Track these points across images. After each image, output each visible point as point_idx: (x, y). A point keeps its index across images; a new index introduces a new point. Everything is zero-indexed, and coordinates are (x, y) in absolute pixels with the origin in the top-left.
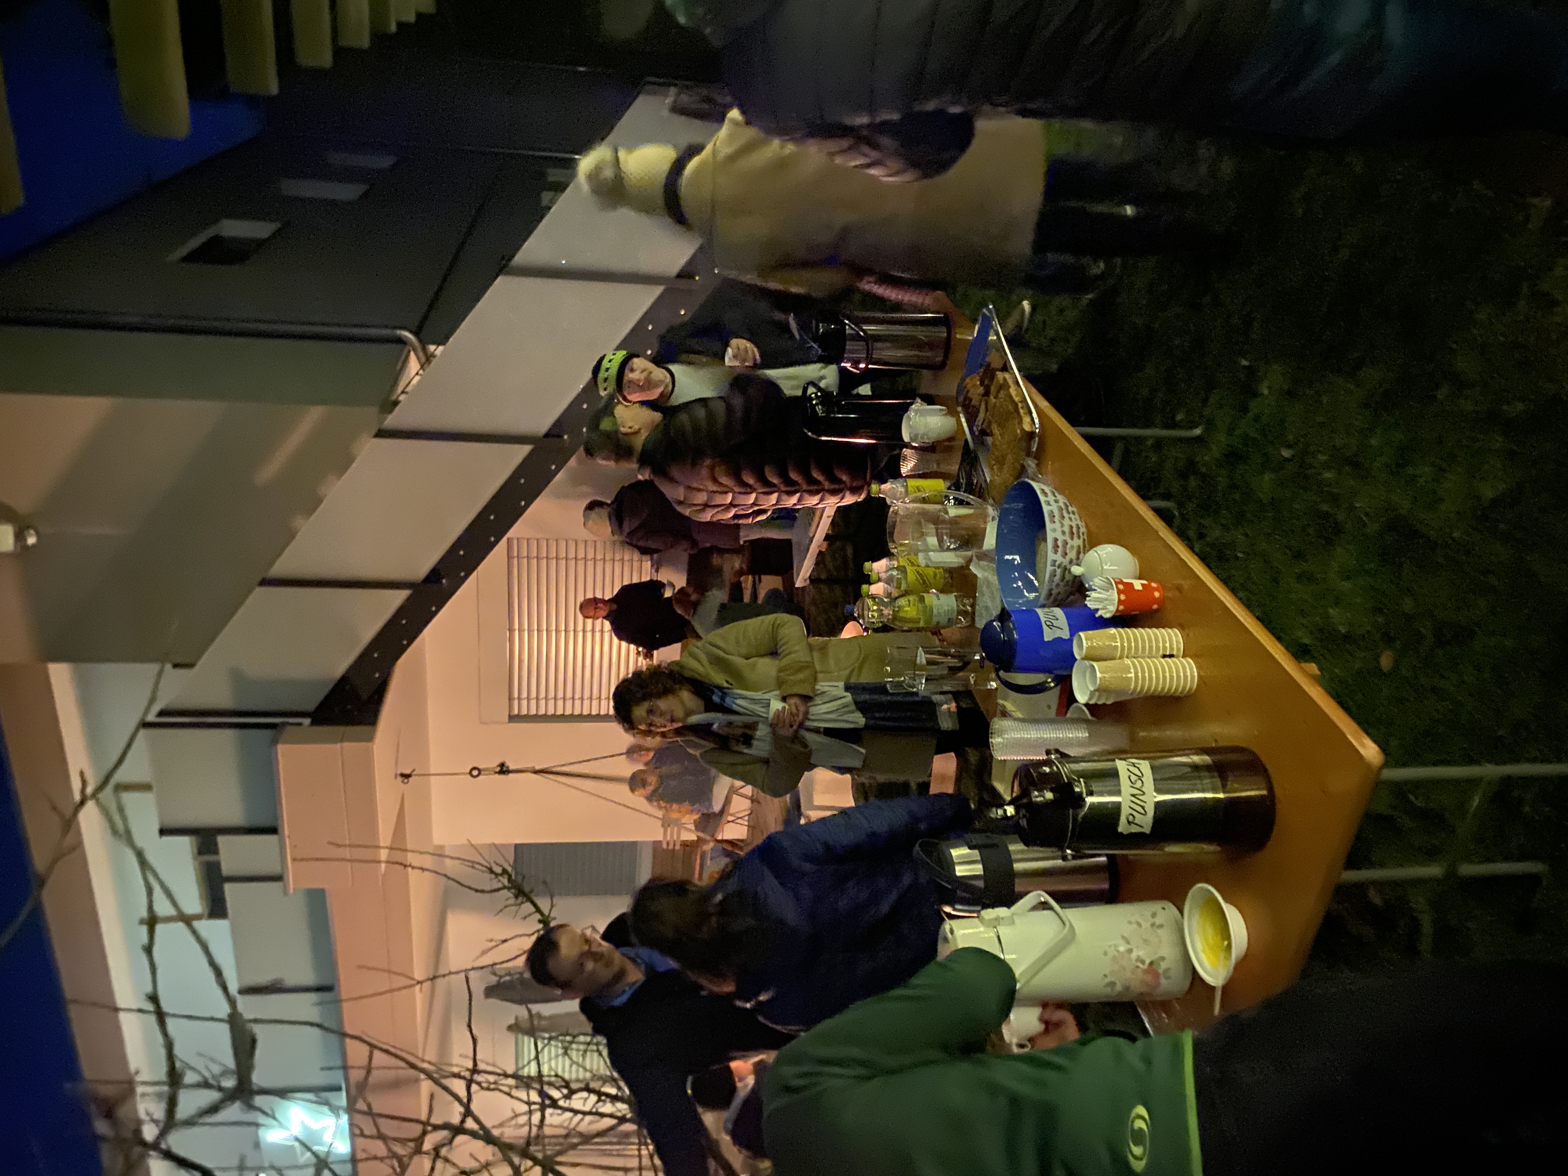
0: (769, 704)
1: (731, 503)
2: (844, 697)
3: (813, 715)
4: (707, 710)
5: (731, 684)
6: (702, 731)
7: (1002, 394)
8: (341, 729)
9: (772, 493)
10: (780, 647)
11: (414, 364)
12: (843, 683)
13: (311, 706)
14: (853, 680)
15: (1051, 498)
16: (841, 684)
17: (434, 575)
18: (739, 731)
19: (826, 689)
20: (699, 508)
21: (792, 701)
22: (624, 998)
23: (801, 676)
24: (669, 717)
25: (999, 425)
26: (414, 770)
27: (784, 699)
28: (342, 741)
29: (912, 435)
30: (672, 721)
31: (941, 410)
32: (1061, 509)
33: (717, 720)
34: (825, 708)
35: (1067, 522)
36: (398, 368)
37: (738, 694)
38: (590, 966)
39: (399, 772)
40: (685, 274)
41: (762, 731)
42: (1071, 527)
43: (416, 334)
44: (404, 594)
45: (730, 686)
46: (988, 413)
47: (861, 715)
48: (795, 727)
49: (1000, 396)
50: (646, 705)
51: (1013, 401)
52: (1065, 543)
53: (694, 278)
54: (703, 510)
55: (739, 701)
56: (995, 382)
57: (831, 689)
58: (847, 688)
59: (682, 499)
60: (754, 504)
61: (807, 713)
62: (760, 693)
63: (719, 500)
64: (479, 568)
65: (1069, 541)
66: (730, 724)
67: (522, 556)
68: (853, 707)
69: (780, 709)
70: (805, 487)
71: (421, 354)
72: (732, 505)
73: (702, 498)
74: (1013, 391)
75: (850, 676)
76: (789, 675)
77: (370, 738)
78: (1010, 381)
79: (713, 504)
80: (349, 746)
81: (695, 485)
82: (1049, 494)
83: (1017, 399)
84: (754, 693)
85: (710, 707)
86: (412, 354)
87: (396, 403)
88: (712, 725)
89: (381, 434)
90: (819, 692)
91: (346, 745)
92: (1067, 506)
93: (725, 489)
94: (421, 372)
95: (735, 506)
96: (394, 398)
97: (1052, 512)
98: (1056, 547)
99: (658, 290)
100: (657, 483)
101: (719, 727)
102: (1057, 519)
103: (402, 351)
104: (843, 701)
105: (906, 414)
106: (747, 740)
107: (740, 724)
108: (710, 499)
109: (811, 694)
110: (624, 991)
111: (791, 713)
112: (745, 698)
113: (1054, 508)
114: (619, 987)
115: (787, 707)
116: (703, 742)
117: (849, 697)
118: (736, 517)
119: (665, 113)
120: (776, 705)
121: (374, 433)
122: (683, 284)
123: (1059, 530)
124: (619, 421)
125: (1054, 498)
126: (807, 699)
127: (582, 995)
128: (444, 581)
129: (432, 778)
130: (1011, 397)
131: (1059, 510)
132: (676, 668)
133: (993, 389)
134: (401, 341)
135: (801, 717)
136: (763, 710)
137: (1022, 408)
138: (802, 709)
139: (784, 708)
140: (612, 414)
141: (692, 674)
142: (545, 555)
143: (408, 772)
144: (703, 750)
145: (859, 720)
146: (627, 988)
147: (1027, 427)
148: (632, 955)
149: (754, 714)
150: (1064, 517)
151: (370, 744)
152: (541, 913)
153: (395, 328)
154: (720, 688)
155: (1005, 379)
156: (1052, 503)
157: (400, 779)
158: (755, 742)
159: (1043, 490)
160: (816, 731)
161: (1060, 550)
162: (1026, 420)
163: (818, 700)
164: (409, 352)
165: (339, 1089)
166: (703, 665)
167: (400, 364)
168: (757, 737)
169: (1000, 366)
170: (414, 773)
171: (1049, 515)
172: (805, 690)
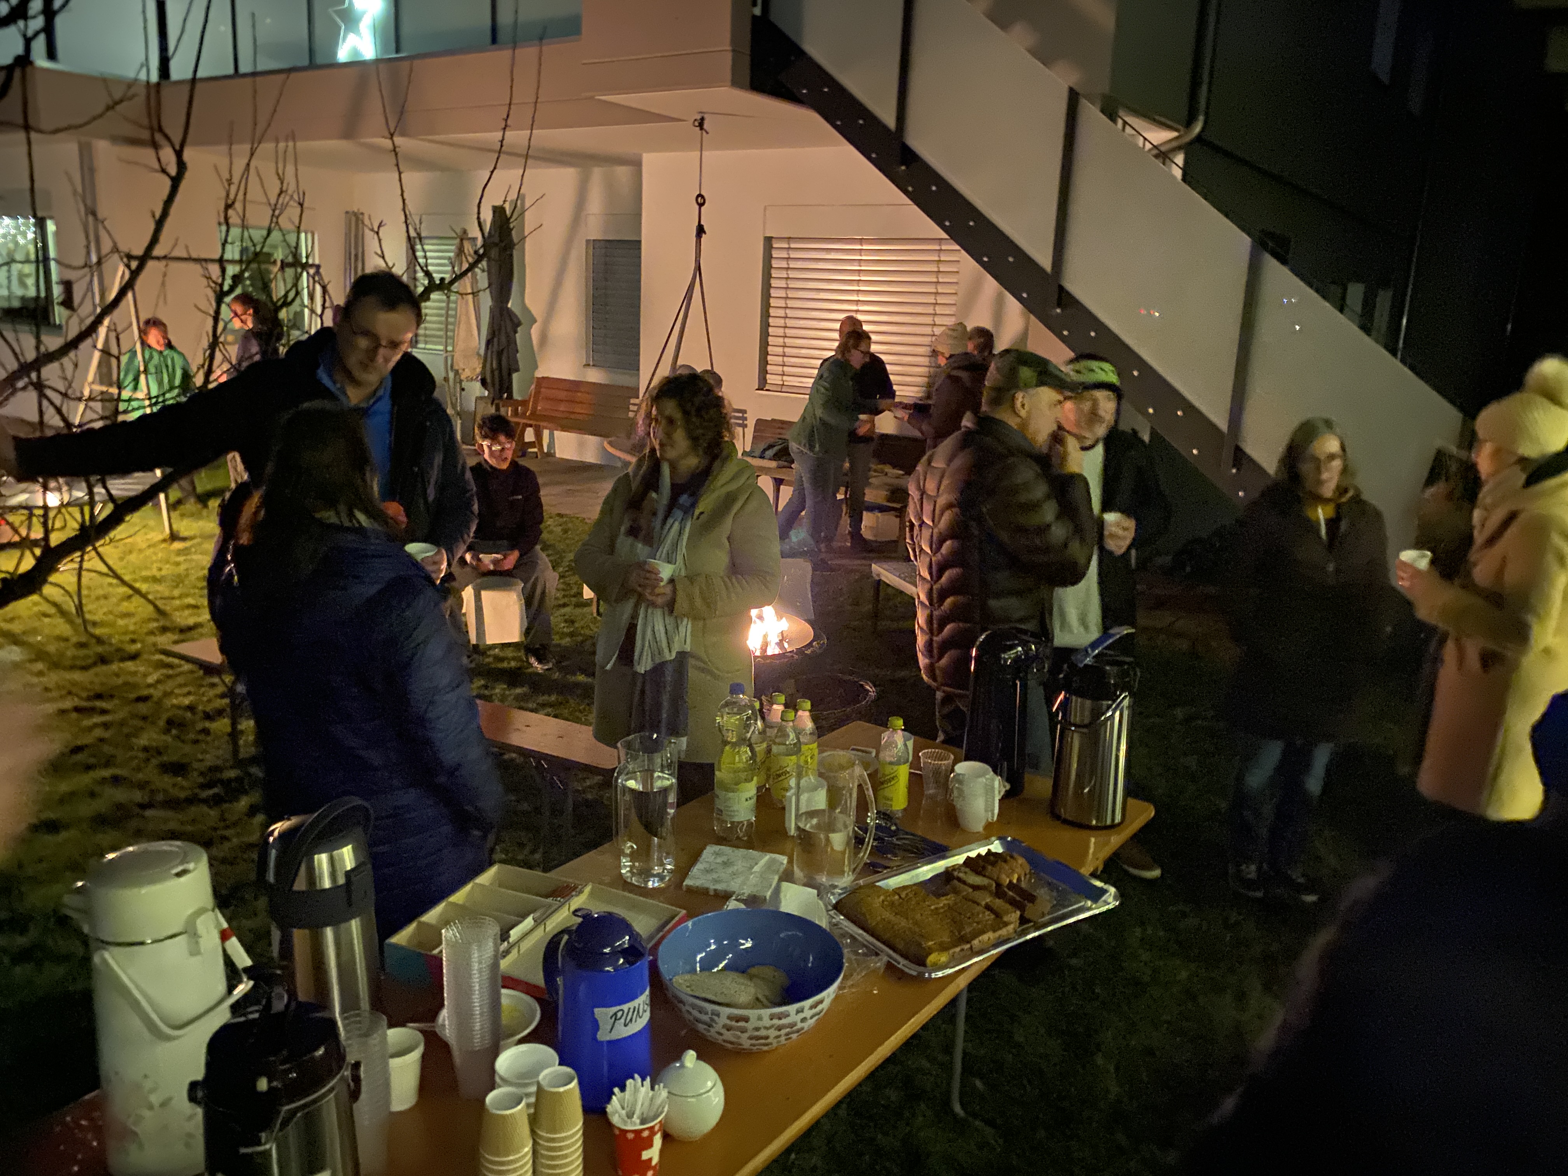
0: (669, 562)
1: (923, 522)
2: (670, 651)
3: (652, 613)
4: (673, 486)
5: (698, 518)
6: (651, 480)
7: (989, 916)
8: (747, 50)
9: (931, 574)
10: (736, 578)
11: (1159, 136)
12: (689, 650)
13: (774, 17)
14: (692, 662)
15: (808, 1013)
16: (688, 648)
17: (909, 157)
18: (643, 522)
19: (682, 629)
20: (922, 484)
21: (668, 590)
22: (326, 381)
23: (698, 602)
24: (664, 441)
25: (950, 908)
26: (707, 133)
27: (672, 581)
28: (733, 51)
29: (961, 777)
30: (662, 445)
31: (993, 814)
32: (794, 1024)
33: (661, 497)
34: (660, 628)
35: (773, 1033)
36: (1157, 117)
37: (685, 525)
38: (363, 343)
39: (706, 116)
40: (1240, 457)
41: (641, 549)
42: (767, 1038)
43: (1199, 138)
44: (890, 121)
45: (695, 517)
46: (970, 890)
47: (648, 669)
48: (639, 589)
49: (987, 913)
50: (678, 415)
51: (975, 937)
52: (743, 1030)
53: (1234, 466)
54: (919, 488)
55: (676, 526)
56: (1008, 906)
57: (682, 634)
58: (682, 655)
59: (933, 464)
60: (921, 550)
61: (653, 605)
62: (684, 550)
63: (928, 507)
64: (916, 207)
65: (746, 1035)
66: (654, 514)
67: (941, 255)
68: (658, 661)
69: (661, 575)
70: (936, 613)
71: (1175, 144)
72: (922, 523)
73: (931, 486)
74: (989, 936)
75: (698, 658)
76: (701, 588)
77: (736, 83)
78: (1003, 932)
79: (924, 501)
80: (727, 59)
81: (945, 482)
82: (814, 1011)
83: (976, 942)
84: (684, 544)
85: (677, 490)
86: (1175, 134)
87: (1112, 117)
88: (656, 491)
89: (1074, 97)
90: (679, 622)
91: (729, 56)
92: (798, 1031)
93: (936, 520)
94: (1148, 146)
95: (920, 526)
96: (1121, 113)
97: (788, 1016)
98: (738, 1019)
99: (1222, 423)
100: (957, 434)
101: (652, 500)
102: (776, 1022)
103: (1178, 122)
104: (666, 651)
105: (990, 769)
106: (633, 532)
107: (653, 524)
108: (929, 496)
109: (675, 614)
110: (335, 383)
111: (655, 587)
112: (680, 533)
113: (794, 1018)
114: (338, 377)
115: (662, 584)
116: (639, 478)
117: (672, 656)
118: (912, 526)
119: (1439, 443)
120: (666, 571)
121: (1076, 88)
122: (1227, 454)
123: (760, 1024)
124: (1032, 391)
125: (808, 1017)
126: (670, 607)
127: (335, 330)
128: (903, 168)
129: (699, 153)
130: (983, 932)
131: (790, 1024)
132: (725, 453)
133: (998, 903)
134: (1189, 123)
135: (650, 598)
136: (664, 555)
137: (962, 950)
138: (660, 601)
139: (662, 580)
140: (1041, 383)
141: (715, 473)
142: (941, 280)
143: (705, 126)
144: (631, 477)
145: (643, 666)
146: (338, 385)
147: (932, 959)
148: (380, 393)
149: (661, 542)
150: (780, 1030)
151: (730, 84)
152: (452, 282)
153: (1207, 115)
154: (693, 505)
155: (1006, 924)
156: (801, 1015)
157: (699, 117)
158: (630, 540)
159: (821, 1002)
160: (634, 616)
161: (734, 1023)
162: (944, 958)
163: (669, 620)
164: (1176, 130)
165: (397, 51)
166: (722, 486)
167: (1163, 119)
168: (636, 543)
169: (1027, 915)
170: (704, 133)
171: (782, 1013)
172: (682, 603)
